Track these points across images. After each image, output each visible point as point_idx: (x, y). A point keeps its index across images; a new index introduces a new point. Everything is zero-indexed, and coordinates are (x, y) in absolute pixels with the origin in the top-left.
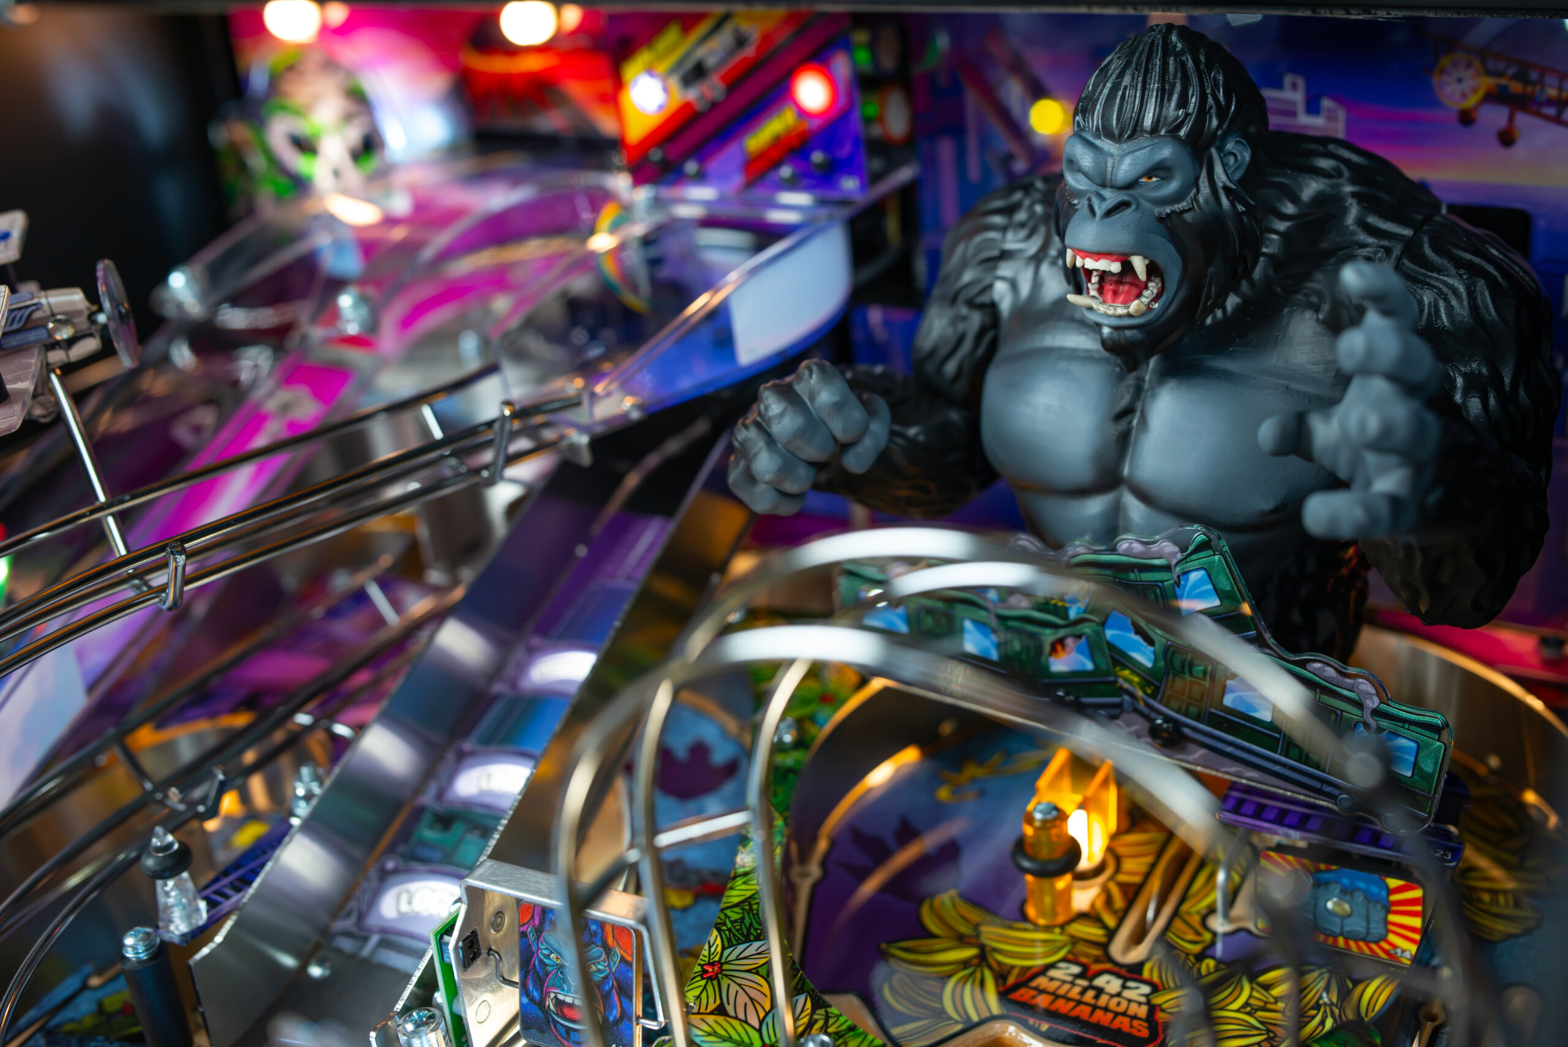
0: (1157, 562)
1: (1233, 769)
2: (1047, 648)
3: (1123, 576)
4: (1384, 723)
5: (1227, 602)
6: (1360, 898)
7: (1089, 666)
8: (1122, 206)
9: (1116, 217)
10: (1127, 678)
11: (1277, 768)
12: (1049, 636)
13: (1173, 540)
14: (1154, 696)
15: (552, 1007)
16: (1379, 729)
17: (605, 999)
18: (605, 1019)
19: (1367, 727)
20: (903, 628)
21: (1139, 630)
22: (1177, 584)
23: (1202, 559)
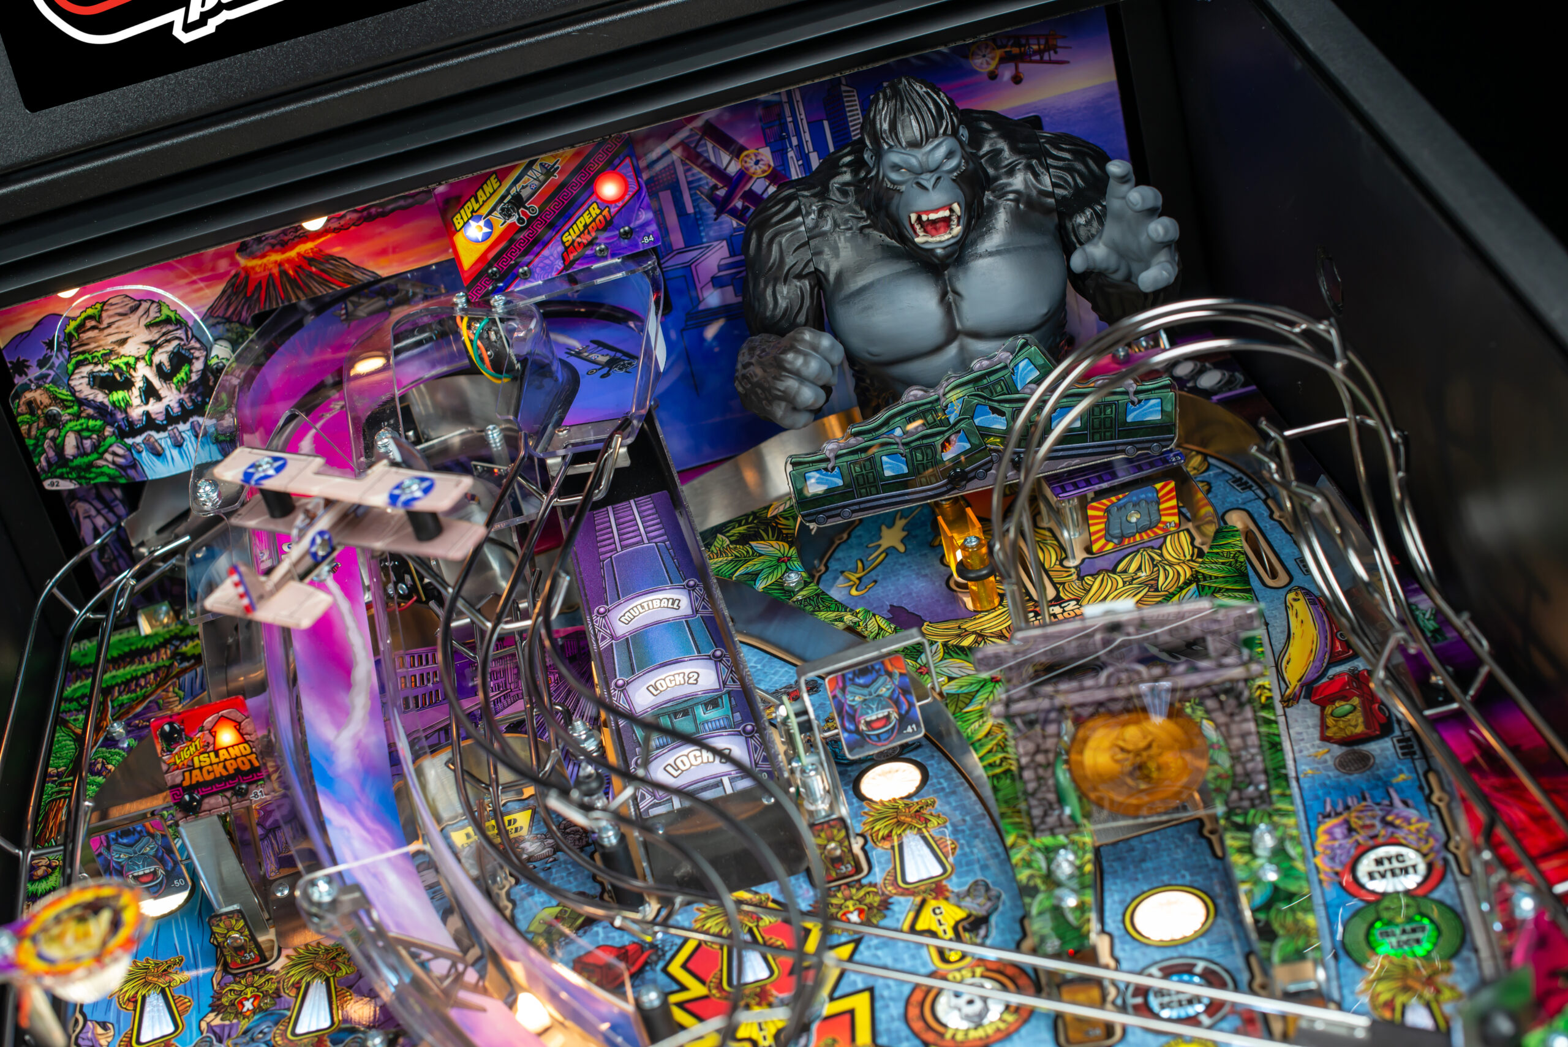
0: (998, 366)
2: (939, 448)
3: (979, 384)
4: (1141, 396)
6: (1143, 504)
7: (968, 446)
8: (938, 179)
9: (938, 186)
10: (993, 442)
12: (939, 440)
13: (1006, 350)
15: (864, 729)
16: (1140, 401)
17: (897, 703)
18: (900, 714)
19: (1133, 403)
20: (840, 482)
21: (995, 411)
22: (1013, 374)
23: (1025, 353)
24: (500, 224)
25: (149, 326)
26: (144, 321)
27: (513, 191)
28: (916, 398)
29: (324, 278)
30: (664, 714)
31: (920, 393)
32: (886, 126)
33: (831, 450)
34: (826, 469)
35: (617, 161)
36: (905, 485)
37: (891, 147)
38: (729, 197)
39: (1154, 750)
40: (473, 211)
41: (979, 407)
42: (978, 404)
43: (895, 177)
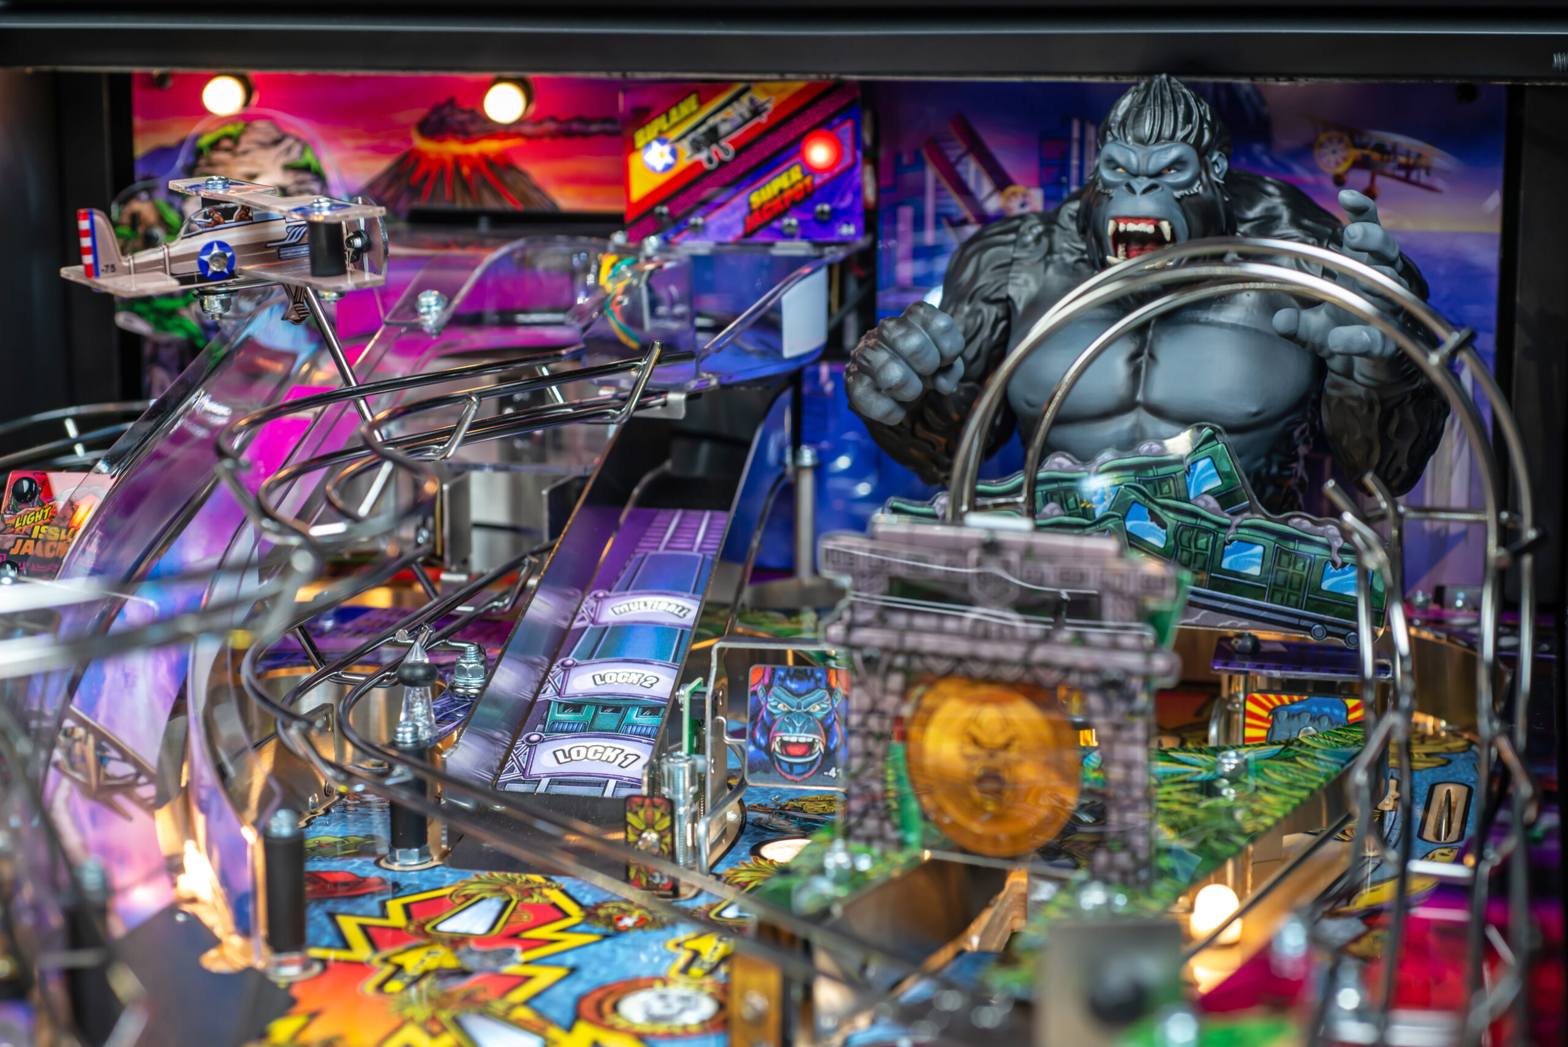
0: (1171, 457)
1: (1228, 623)
3: (1143, 474)
5: (1226, 481)
6: (1325, 722)
8: (1153, 187)
9: (1151, 193)
11: (1264, 614)
15: (778, 749)
16: (1344, 565)
18: (826, 747)
19: (1334, 564)
21: (1154, 517)
22: (1188, 472)
23: (1208, 448)
24: (687, 157)
25: (288, 168)
26: (283, 160)
27: (711, 122)
28: (1062, 469)
29: (499, 190)
30: (591, 704)
31: (1066, 464)
35: (836, 121)
37: (1115, 139)
39: (1013, 755)
40: (661, 132)
41: (1136, 505)
42: (1135, 502)
43: (1106, 175)
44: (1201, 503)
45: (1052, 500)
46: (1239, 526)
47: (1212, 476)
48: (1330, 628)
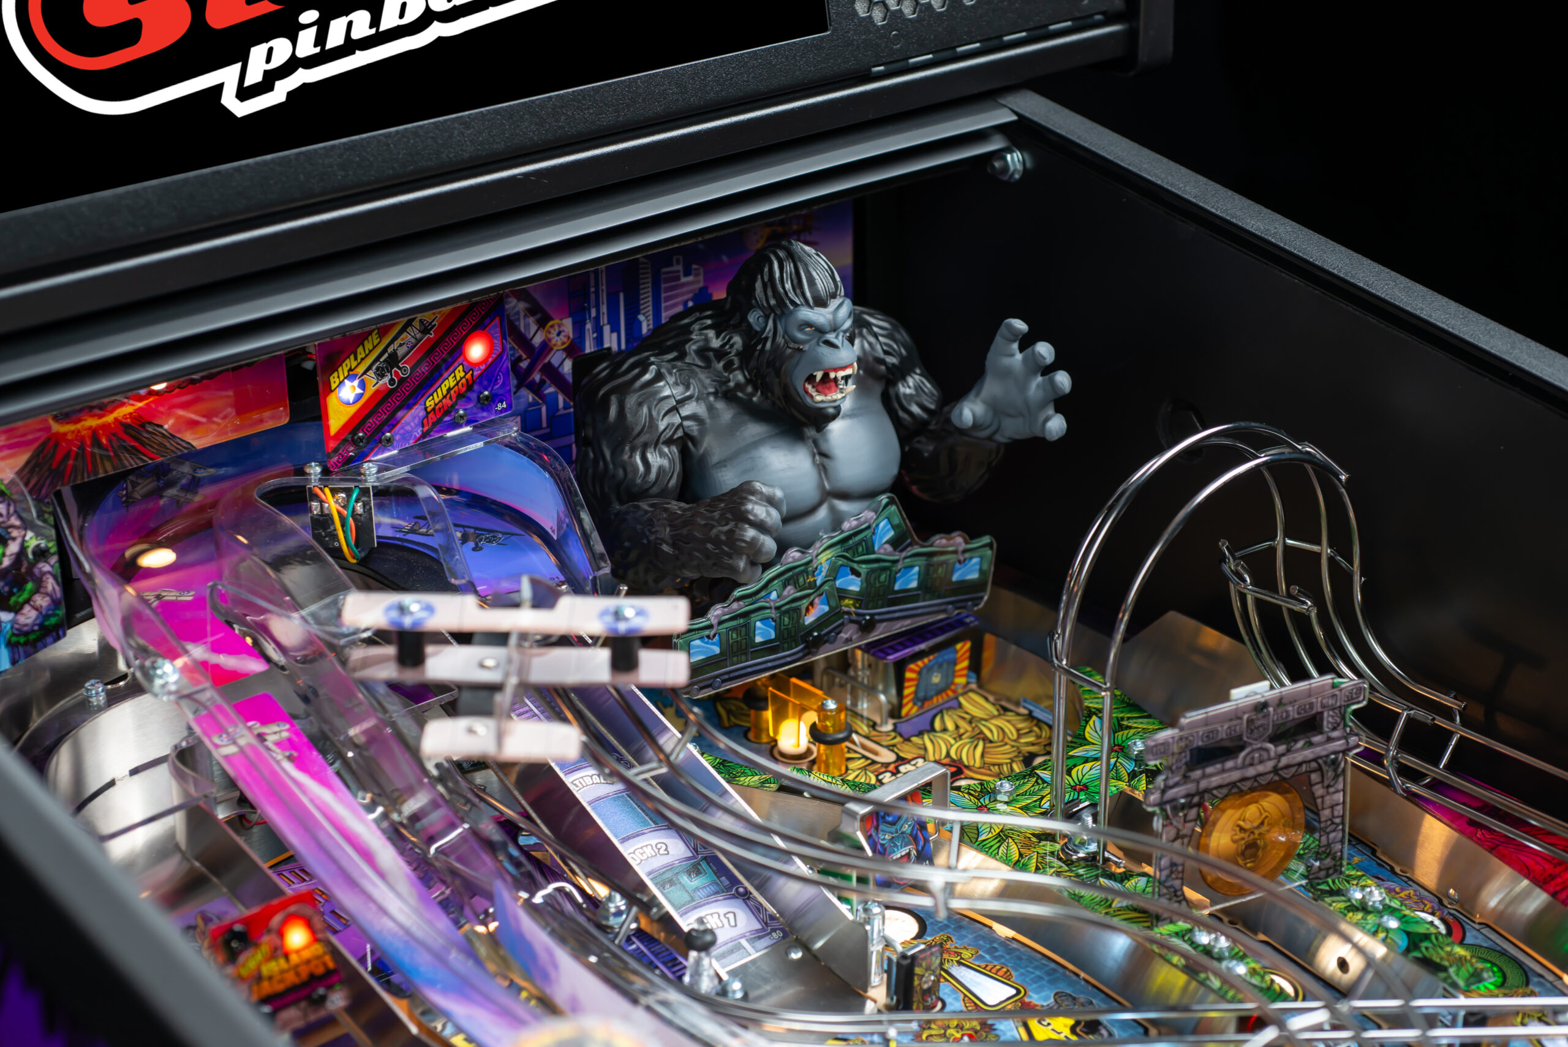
0: (864, 526)
2: (804, 611)
3: (846, 544)
4: (967, 555)
5: (896, 531)
6: (944, 666)
7: (826, 608)
10: (848, 604)
12: (805, 604)
14: (859, 608)
16: (965, 560)
17: (915, 839)
18: (917, 851)
19: (960, 562)
20: (717, 650)
21: (853, 571)
22: (874, 533)
23: (886, 513)
24: (374, 383)
27: (390, 350)
28: (795, 561)
31: (798, 555)
32: (788, 286)
33: (717, 616)
34: (708, 637)
35: (487, 321)
36: (773, 650)
37: (795, 305)
38: (530, 369)
39: (1265, 829)
40: (350, 370)
41: (842, 568)
42: (842, 565)
43: (800, 336)
44: (882, 551)
45: (789, 585)
46: (905, 558)
47: (888, 530)
48: (958, 605)
